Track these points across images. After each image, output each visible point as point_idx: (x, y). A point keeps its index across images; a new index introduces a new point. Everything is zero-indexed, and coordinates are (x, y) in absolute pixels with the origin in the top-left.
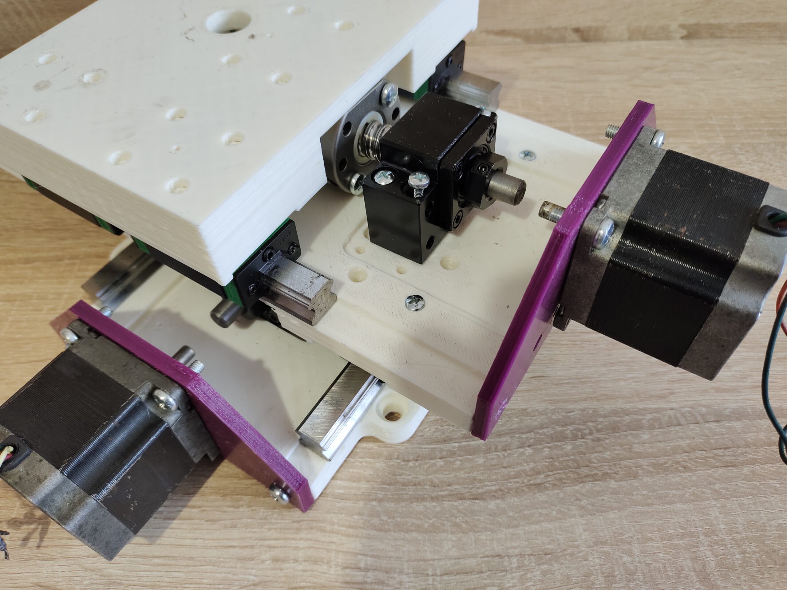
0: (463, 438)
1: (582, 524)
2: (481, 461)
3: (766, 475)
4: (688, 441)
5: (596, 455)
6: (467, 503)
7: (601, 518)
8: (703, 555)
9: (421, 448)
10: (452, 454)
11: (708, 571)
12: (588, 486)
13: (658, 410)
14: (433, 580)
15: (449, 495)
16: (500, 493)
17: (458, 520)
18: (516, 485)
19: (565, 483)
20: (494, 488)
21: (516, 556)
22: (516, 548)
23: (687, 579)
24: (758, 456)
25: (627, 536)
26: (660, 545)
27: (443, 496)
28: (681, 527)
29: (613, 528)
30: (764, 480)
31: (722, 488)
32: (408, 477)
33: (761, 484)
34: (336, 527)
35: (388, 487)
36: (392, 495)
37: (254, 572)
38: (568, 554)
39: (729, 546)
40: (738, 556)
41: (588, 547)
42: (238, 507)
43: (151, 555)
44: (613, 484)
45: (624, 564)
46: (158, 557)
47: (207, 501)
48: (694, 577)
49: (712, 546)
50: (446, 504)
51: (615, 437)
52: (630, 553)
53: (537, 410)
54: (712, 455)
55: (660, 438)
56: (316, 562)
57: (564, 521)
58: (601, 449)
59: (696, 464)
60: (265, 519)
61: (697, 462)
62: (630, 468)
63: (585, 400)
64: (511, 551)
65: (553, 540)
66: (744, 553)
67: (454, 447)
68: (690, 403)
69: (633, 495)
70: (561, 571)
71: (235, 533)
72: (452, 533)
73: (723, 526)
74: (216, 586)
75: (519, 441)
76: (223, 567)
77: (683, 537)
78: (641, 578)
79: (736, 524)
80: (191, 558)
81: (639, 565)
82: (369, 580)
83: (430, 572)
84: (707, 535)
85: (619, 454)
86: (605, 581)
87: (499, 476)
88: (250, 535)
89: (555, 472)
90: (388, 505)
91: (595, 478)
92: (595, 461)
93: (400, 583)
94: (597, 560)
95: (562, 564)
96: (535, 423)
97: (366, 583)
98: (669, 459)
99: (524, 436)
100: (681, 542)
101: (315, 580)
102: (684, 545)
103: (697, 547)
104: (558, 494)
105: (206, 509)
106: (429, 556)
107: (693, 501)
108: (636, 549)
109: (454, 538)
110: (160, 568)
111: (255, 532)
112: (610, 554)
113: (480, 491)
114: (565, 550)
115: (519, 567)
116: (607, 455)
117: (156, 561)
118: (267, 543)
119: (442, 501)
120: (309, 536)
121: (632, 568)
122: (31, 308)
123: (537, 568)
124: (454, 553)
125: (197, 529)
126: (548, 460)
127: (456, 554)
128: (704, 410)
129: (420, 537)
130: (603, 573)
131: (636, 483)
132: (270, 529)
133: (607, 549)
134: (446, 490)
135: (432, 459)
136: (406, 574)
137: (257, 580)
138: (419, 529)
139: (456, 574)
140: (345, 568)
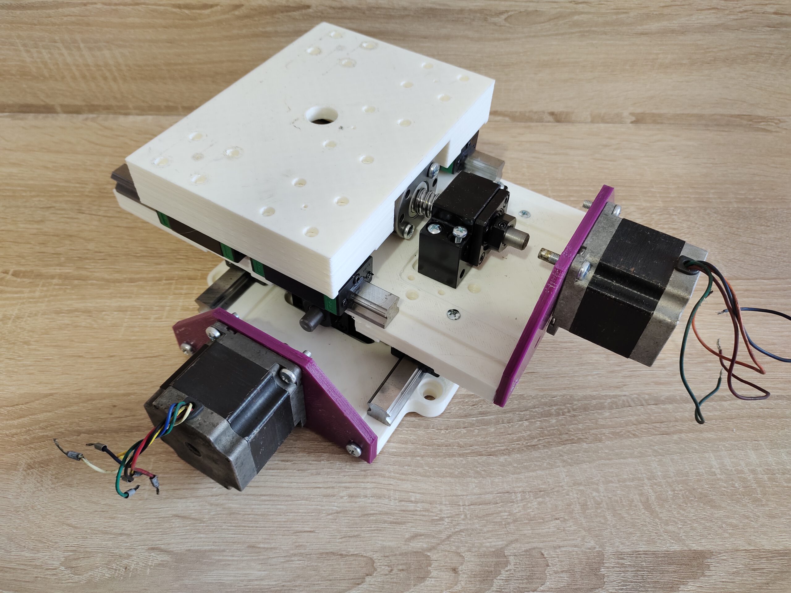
0: (479, 414)
1: (564, 472)
2: (493, 430)
3: (689, 440)
4: (636, 417)
5: (572, 426)
6: (484, 458)
7: (577, 468)
8: (647, 491)
9: (450, 421)
10: (472, 425)
11: (650, 502)
12: (568, 447)
13: (615, 396)
14: (464, 508)
15: (471, 452)
16: (507, 451)
17: (478, 469)
18: (518, 446)
19: (552, 445)
20: (503, 448)
21: (520, 492)
22: (519, 487)
23: (636, 507)
24: (683, 428)
25: (595, 479)
26: (618, 485)
27: (467, 453)
28: (631, 474)
29: (586, 475)
30: (688, 444)
31: (659, 449)
32: (441, 441)
33: (686, 446)
34: (392, 474)
35: (427, 447)
36: (431, 453)
37: (336, 504)
38: (555, 491)
39: (664, 486)
40: (670, 493)
41: (569, 487)
42: (320, 461)
43: (260, 494)
44: (585, 445)
45: (594, 498)
46: (265, 495)
47: (297, 457)
48: (641, 506)
49: (652, 486)
50: (470, 459)
51: (586, 414)
52: (597, 491)
53: (531, 396)
54: (652, 427)
55: (617, 415)
56: (380, 497)
57: (552, 470)
58: (576, 422)
59: (641, 433)
60: (341, 469)
61: (643, 431)
62: (596, 435)
63: (565, 389)
64: (516, 489)
65: (545, 482)
66: (674, 490)
67: (473, 420)
68: (637, 392)
69: (599, 453)
70: (551, 502)
71: (319, 479)
72: (475, 478)
73: (660, 473)
74: (310, 514)
75: (519, 417)
76: (313, 501)
77: (633, 480)
78: (605, 506)
79: (669, 472)
80: (290, 496)
81: (604, 498)
82: (419, 509)
83: (461, 503)
84: (649, 479)
85: (589, 426)
86: (581, 508)
87: (506, 440)
88: (330, 480)
89: (545, 438)
90: (429, 460)
91: (572, 442)
92: (572, 430)
93: (441, 511)
94: (575, 495)
95: (552, 497)
96: (530, 405)
97: (416, 510)
98: (623, 429)
99: (522, 413)
100: (632, 484)
101: (380, 509)
102: (634, 485)
103: (643, 487)
104: (547, 452)
105: (297, 462)
106: (459, 493)
107: (640, 457)
108: (602, 488)
109: (476, 481)
110: (267, 503)
111: (334, 478)
112: (584, 491)
113: (493, 450)
114: (553, 488)
115: (522, 500)
116: (580, 426)
117: (264, 498)
118: (343, 485)
119: (467, 456)
120: (373, 480)
121: (599, 499)
122: (140, 317)
123: (534, 500)
124: (477, 491)
125: (291, 476)
126: (539, 430)
127: (478, 491)
128: (647, 397)
129: (452, 480)
130: (579, 503)
131: (600, 445)
132: (345, 476)
133: (582, 488)
134: (469, 449)
135: (457, 428)
136: (444, 505)
137: (339, 509)
138: (451, 475)
139: (479, 505)
140: (401, 501)
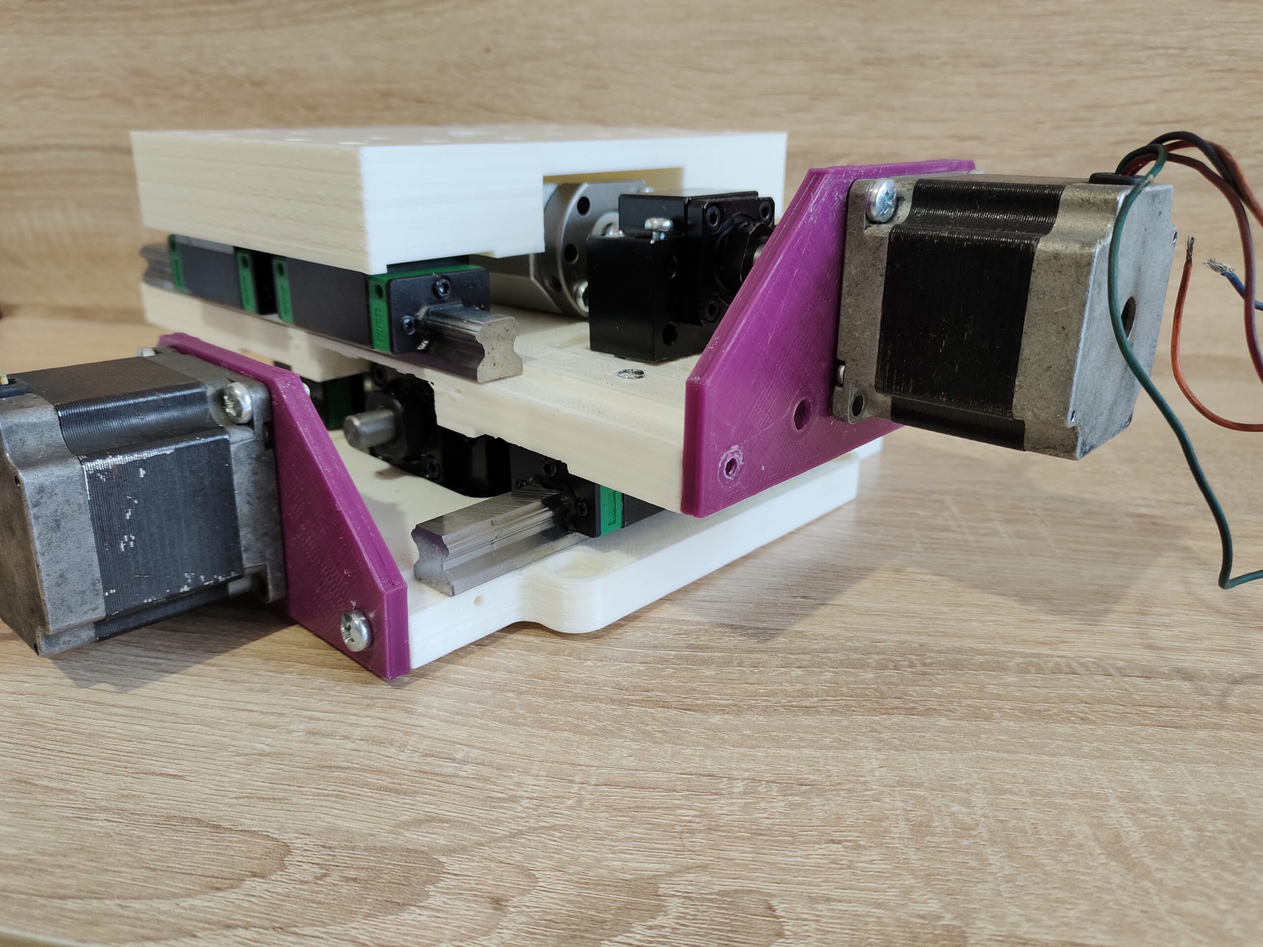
0: (687, 647)
1: (876, 759)
2: (711, 673)
3: (1241, 743)
4: (1089, 692)
5: (916, 688)
6: (673, 712)
7: (915, 756)
8: (1115, 822)
9: (613, 650)
10: (665, 661)
11: (1124, 844)
12: (897, 719)
13: (1037, 656)
15: (643, 700)
16: (735, 708)
17: (649, 728)
18: (765, 703)
19: (854, 711)
20: (725, 702)
21: (743, 779)
22: (746, 770)
23: (1082, 849)
24: (1226, 721)
25: (964, 782)
26: (1028, 800)
27: (632, 701)
28: (1071, 785)
29: (938, 771)
30: (1240, 749)
31: (1155, 749)
32: (579, 676)
33: (1232, 753)
34: (434, 711)
35: (541, 681)
36: (544, 689)
37: (268, 741)
38: (844, 790)
39: (1171, 818)
40: (1187, 832)
41: (885, 786)
42: (283, 673)
43: (114, 703)
44: (943, 721)
45: (952, 814)
46: (122, 707)
47: (238, 662)
48: (1096, 848)
49: (1133, 814)
50: (635, 709)
51: (956, 674)
52: (967, 803)
53: (822, 635)
54: (1135, 711)
55: (1038, 683)
56: (380, 743)
57: (845, 751)
58: (927, 683)
59: (1105, 718)
60: (320, 689)
61: (1107, 716)
62: (979, 708)
63: (909, 633)
64: (735, 773)
65: (819, 771)
66: (1201, 830)
67: (670, 655)
68: (1096, 654)
69: (980, 738)
70: (827, 808)
71: (263, 698)
72: (633, 740)
73: (1156, 793)
74: (196, 748)
75: (783, 661)
76: (219, 729)
77: (1074, 796)
78: (986, 836)
79: (1183, 793)
80: (176, 715)
81: (983, 819)
82: (462, 774)
84: (1123, 800)
85: (960, 692)
86: (912, 830)
87: (737, 692)
88: (284, 702)
89: (838, 698)
90: (533, 699)
91: (911, 712)
92: (915, 694)
93: (519, 784)
94: (899, 804)
95: (830, 799)
96: (815, 647)
97: (458, 776)
98: (1055, 707)
99: (793, 657)
100: (1070, 802)
101: (368, 762)
102: (1075, 806)
103: (1105, 811)
104: (838, 721)
105: (232, 669)
107: (1097, 757)
108: (979, 799)
109: (634, 747)
110: (116, 718)
111: (296, 701)
112: (925, 799)
113: (699, 702)
114: (839, 784)
115: (745, 793)
116: (937, 690)
117: (117, 710)
118: (309, 713)
119: (629, 705)
120: (383, 715)
121: (967, 820)
123: (780, 798)
124: (631, 762)
125: (202, 687)
126: (829, 685)
127: (633, 764)
128: (1121, 664)
129: (574, 737)
130: (908, 820)
131: (987, 725)
132: (321, 700)
133: (920, 792)
134: (640, 695)
135: (626, 662)
136: (533, 775)
137: (268, 749)
138: (575, 729)
140: (427, 755)
